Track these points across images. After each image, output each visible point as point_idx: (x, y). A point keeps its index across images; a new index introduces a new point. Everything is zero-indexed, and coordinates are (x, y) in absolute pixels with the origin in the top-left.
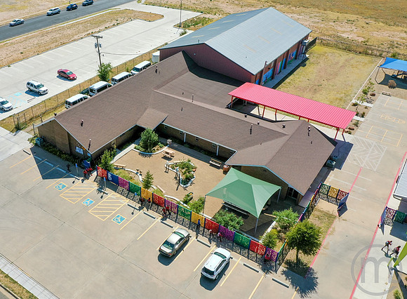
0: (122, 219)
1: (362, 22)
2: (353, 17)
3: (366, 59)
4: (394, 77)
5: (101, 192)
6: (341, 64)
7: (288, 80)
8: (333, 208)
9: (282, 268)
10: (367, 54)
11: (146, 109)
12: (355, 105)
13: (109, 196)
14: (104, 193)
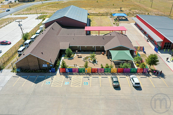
0: (87, 83)
5: (68, 77)
8: (142, 53)
11: (59, 43)
13: (73, 77)
14: (70, 77)
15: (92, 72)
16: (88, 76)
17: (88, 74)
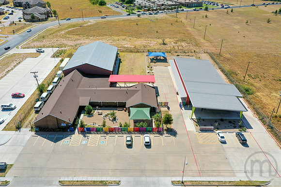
0: (103, 142)
1: (128, 39)
2: (124, 37)
3: (140, 54)
4: (153, 59)
6: (133, 59)
7: (120, 70)
8: (166, 109)
9: (165, 132)
10: (139, 52)
12: (149, 73)
13: (90, 137)
15: (109, 131)
16: (105, 135)
17: (106, 133)
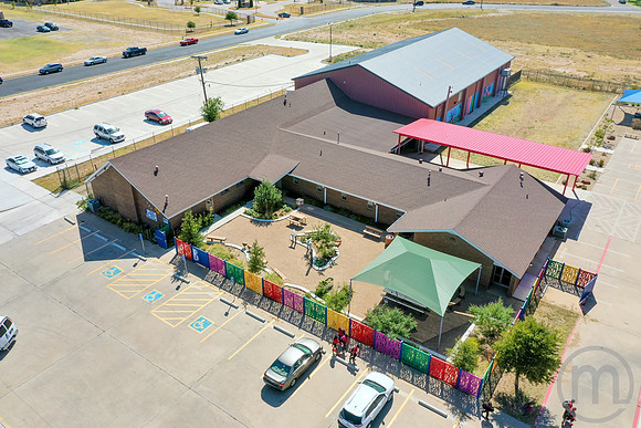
0: (206, 324)
1: (581, 55)
2: (569, 50)
5: (179, 279)
8: (572, 301)
10: (594, 90)
11: (265, 155)
12: (587, 151)
13: (191, 285)
14: (183, 281)
15: (265, 295)
16: (239, 302)
17: (248, 296)
